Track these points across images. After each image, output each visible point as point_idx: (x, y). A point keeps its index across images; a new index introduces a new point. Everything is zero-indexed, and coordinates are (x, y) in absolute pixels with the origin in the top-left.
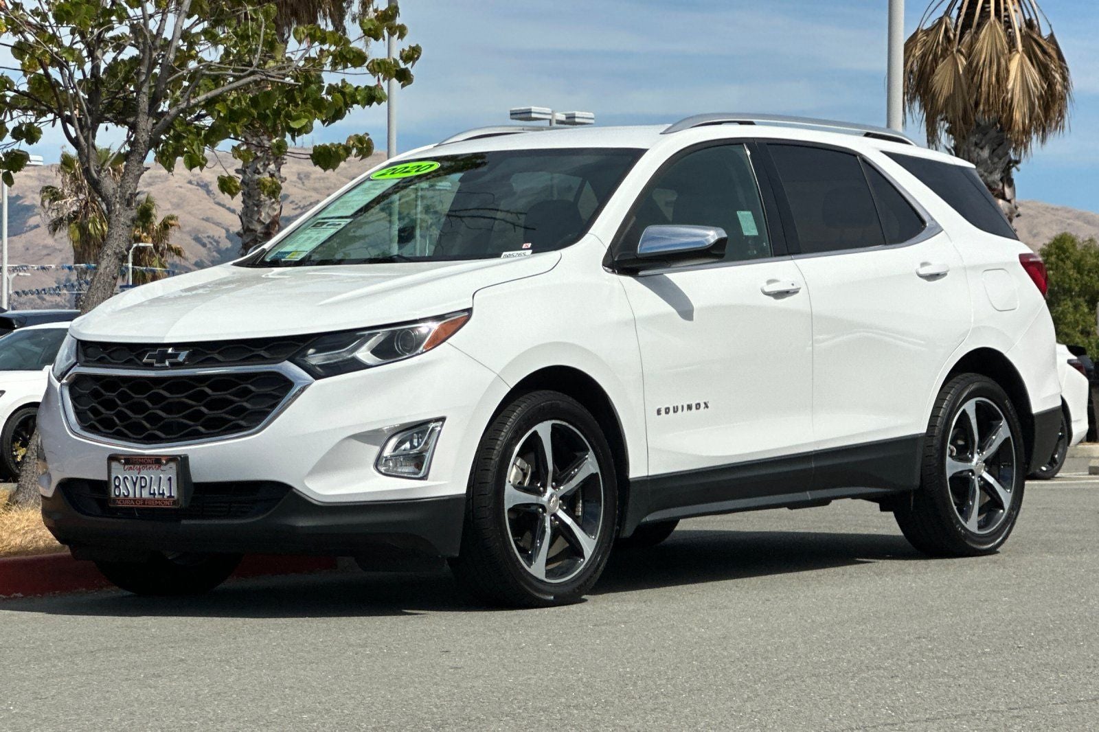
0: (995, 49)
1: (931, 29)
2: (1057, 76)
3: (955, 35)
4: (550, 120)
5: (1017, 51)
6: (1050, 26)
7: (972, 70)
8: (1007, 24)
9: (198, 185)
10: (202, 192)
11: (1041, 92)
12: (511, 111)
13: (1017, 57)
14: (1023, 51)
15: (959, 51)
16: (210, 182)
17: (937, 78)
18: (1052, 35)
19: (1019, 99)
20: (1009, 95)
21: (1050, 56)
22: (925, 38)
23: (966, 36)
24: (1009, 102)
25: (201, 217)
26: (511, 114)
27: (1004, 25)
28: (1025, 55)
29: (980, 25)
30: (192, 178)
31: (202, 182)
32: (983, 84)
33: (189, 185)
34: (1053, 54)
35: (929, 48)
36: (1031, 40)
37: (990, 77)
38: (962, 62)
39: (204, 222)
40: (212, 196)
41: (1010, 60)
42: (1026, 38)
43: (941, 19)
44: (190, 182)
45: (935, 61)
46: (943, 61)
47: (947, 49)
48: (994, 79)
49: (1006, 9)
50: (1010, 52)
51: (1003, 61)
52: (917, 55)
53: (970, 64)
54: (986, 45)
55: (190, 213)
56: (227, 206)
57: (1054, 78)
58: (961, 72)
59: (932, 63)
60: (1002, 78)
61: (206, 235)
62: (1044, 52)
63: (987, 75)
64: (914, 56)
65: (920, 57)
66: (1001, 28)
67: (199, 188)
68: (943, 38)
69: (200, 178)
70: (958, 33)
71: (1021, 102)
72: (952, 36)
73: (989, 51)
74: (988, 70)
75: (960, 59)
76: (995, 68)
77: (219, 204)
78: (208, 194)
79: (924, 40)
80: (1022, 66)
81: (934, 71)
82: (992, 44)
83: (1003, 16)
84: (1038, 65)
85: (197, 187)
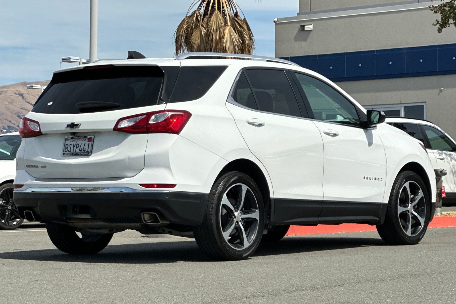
0: (218, 25)
1: (191, 16)
2: (246, 37)
3: (200, 19)
4: (80, 62)
5: (228, 25)
6: (244, 15)
7: (208, 34)
8: (224, 14)
9: (19, 95)
10: (21, 98)
11: (239, 44)
12: (62, 58)
13: (228, 28)
14: (231, 25)
15: (202, 26)
16: (24, 94)
17: (193, 38)
18: (245, 19)
19: (229, 47)
20: (224, 45)
21: (243, 28)
22: (188, 20)
23: (205, 19)
24: (225, 48)
25: (20, 107)
26: (62, 60)
27: (223, 14)
28: (231, 27)
29: (211, 14)
30: (16, 92)
31: (20, 93)
32: (213, 39)
33: (15, 95)
34: (245, 27)
35: (190, 24)
36: (235, 21)
37: (216, 36)
38: (204, 31)
39: (21, 109)
40: (24, 99)
41: (225, 29)
42: (232, 20)
43: (195, 12)
44: (16, 94)
45: (192, 30)
46: (196, 30)
47: (197, 25)
48: (218, 37)
49: (223, 7)
50: (225, 25)
51: (221, 30)
52: (184, 27)
53: (207, 31)
54: (214, 22)
55: (16, 106)
56: (31, 103)
57: (245, 37)
58: (203, 36)
59: (191, 31)
60: (221, 37)
61: (22, 115)
62: (240, 26)
63: (215, 36)
64: (183, 28)
65: (186, 28)
66: (220, 15)
67: (19, 96)
68: (195, 20)
69: (20, 92)
70: (202, 17)
71: (230, 48)
72: (199, 19)
73: (215, 25)
74: (215, 34)
75: (202, 29)
76: (218, 33)
77: (27, 102)
78: (23, 99)
79: (188, 21)
80: (230, 32)
81: (192, 35)
82: (217, 22)
83: (222, 10)
84: (238, 32)
85: (18, 96)
